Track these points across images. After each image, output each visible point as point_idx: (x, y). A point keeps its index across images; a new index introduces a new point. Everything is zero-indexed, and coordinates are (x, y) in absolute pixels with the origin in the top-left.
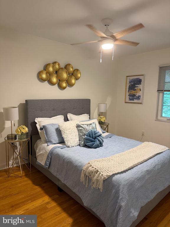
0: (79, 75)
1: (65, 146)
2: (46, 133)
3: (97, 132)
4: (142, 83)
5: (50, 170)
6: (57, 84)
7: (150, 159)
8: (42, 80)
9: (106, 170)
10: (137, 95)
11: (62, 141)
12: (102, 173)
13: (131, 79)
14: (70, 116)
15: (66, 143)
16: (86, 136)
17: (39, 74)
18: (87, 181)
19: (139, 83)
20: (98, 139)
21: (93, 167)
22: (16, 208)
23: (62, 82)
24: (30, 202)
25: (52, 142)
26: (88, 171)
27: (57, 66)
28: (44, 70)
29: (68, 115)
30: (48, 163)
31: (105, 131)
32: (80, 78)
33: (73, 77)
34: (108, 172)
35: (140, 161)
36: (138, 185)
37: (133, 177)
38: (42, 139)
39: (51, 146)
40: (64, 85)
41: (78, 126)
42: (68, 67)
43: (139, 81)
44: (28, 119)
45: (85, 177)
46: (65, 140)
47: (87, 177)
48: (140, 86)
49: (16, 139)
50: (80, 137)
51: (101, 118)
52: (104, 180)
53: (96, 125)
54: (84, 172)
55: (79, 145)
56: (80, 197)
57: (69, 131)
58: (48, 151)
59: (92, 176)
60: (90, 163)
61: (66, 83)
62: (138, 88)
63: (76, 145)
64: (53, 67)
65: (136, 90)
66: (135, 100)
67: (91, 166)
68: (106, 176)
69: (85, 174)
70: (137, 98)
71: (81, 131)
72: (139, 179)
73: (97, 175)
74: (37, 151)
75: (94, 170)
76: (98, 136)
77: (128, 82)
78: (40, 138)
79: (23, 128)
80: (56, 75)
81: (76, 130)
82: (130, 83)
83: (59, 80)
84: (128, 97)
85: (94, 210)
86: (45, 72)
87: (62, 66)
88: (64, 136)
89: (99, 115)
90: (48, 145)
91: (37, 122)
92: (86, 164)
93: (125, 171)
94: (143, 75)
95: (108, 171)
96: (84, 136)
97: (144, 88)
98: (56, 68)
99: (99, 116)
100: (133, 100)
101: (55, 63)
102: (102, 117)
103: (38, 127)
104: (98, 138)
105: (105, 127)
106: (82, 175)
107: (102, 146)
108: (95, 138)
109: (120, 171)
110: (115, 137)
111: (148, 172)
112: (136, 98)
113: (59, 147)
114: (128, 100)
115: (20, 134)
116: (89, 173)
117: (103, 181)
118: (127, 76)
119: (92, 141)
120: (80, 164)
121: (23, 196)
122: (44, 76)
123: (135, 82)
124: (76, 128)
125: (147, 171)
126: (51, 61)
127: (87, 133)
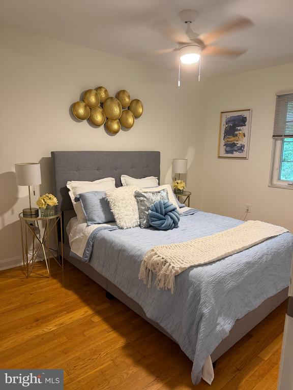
0: (140, 110)
1: (116, 227)
2: (84, 207)
3: (170, 204)
4: (246, 123)
5: (91, 265)
6: (103, 126)
7: (255, 245)
8: (78, 118)
9: (179, 260)
10: (239, 144)
11: (111, 220)
12: (172, 265)
13: (229, 117)
14: (125, 179)
15: (118, 221)
16: (150, 211)
17: (73, 108)
18: (150, 279)
19: (241, 123)
20: (170, 216)
21: (159, 256)
22: (43, 323)
23: (112, 122)
24: (65, 314)
25: (95, 221)
26: (150, 261)
27: (103, 95)
28: (80, 100)
29: (122, 178)
30: (88, 253)
31: (184, 205)
32: (141, 115)
33: (131, 114)
34: (182, 264)
35: (237, 249)
36: (231, 284)
37: (223, 272)
38: (79, 216)
39: (93, 227)
40: (115, 126)
41: (138, 195)
42: (121, 95)
43: (242, 121)
44: (56, 183)
45: (146, 272)
46: (116, 217)
47: (150, 272)
48: (244, 129)
49: (38, 216)
50: (141, 212)
51: (178, 183)
52: (177, 274)
53: (167, 193)
54: (144, 263)
55: (140, 226)
56: (140, 304)
57: (122, 203)
58: (87, 235)
59: (157, 269)
60: (155, 249)
61: (118, 123)
62: (240, 132)
63: (135, 225)
64: (96, 95)
65: (237, 135)
66: (234, 152)
67: (156, 254)
68: (178, 269)
69: (147, 268)
70: (239, 150)
71: (143, 203)
72: (233, 275)
73: (164, 268)
74: (71, 235)
75: (160, 260)
76: (171, 211)
77: (224, 122)
78: (76, 215)
79: (50, 198)
80: (100, 110)
81: (134, 201)
82: (226, 124)
83: (107, 119)
84: (223, 148)
85: (162, 325)
86: (83, 104)
87: (112, 93)
88: (114, 210)
89: (175, 179)
90: (88, 226)
91: (70, 189)
92: (148, 252)
93: (210, 263)
94: (249, 110)
95: (182, 262)
96: (147, 211)
97: (250, 131)
98: (101, 97)
99: (173, 180)
100: (231, 152)
101: (99, 89)
102: (179, 181)
103: (72, 197)
104: (171, 214)
105: (184, 198)
106: (142, 269)
107: (177, 228)
108: (166, 214)
109: (202, 262)
110: (200, 215)
111: (249, 265)
112: (236, 149)
113: (105, 228)
114: (223, 154)
115: (44, 207)
116: (153, 265)
117: (176, 276)
118: (222, 113)
119: (160, 219)
120: (138, 253)
121: (54, 306)
122: (81, 111)
123: (236, 123)
124: (134, 199)
125: (248, 263)
126: (92, 85)
127: (152, 206)
